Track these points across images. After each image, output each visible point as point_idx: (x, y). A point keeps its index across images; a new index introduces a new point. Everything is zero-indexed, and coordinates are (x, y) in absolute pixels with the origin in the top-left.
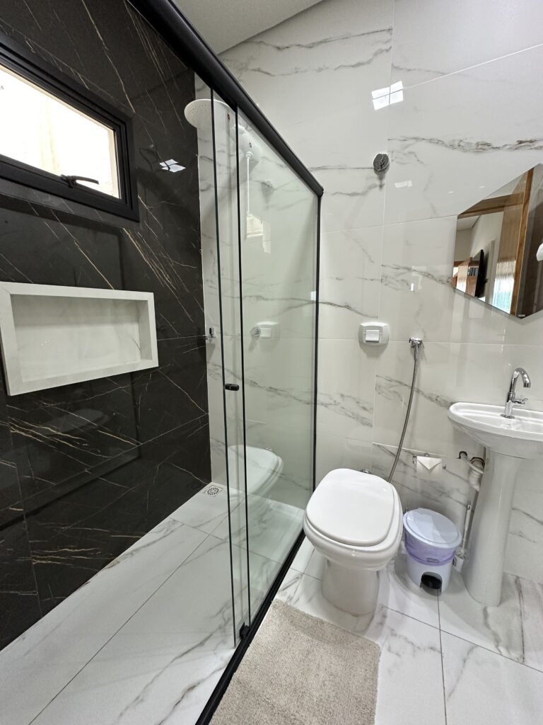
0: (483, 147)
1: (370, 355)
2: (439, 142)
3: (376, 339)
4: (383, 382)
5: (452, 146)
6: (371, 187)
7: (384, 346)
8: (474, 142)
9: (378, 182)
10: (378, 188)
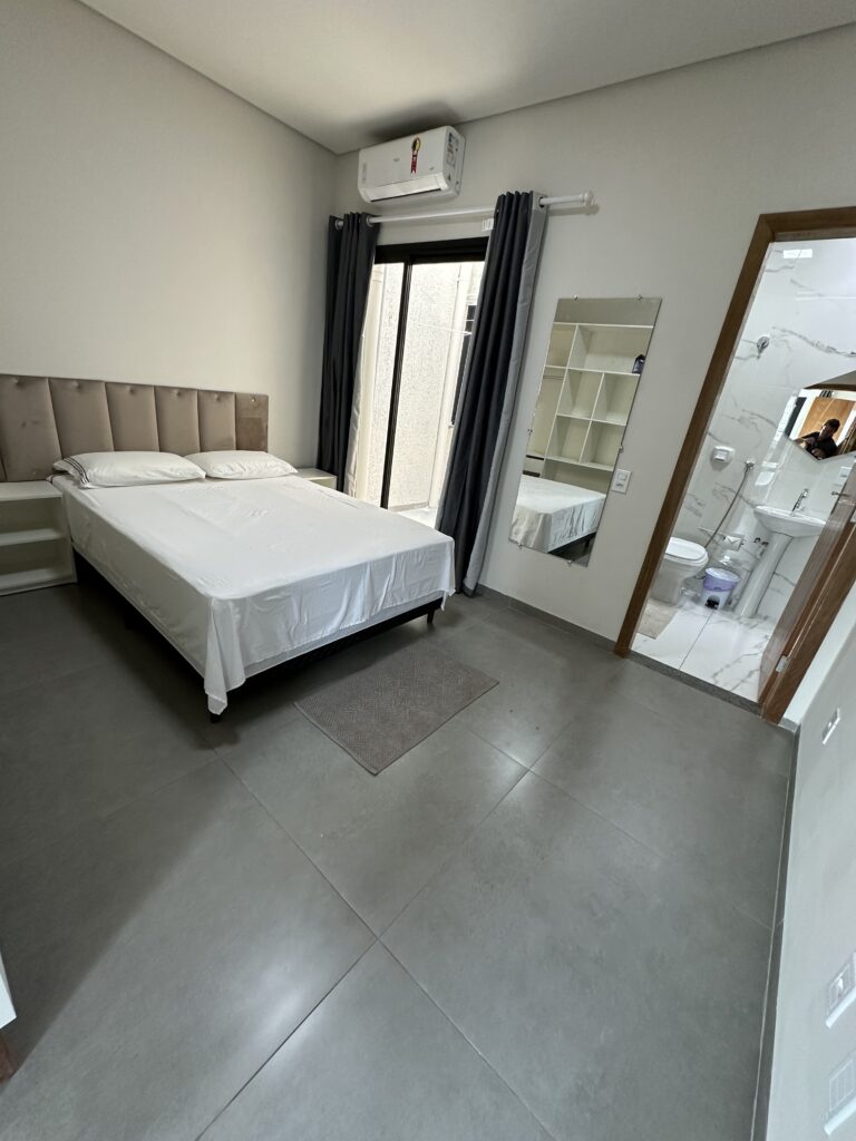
0: (831, 350)
1: (715, 468)
2: (805, 339)
3: (723, 458)
4: (718, 487)
5: (812, 344)
6: (753, 356)
7: (727, 464)
8: (826, 345)
9: (757, 354)
10: (755, 359)
